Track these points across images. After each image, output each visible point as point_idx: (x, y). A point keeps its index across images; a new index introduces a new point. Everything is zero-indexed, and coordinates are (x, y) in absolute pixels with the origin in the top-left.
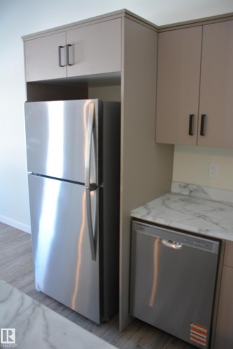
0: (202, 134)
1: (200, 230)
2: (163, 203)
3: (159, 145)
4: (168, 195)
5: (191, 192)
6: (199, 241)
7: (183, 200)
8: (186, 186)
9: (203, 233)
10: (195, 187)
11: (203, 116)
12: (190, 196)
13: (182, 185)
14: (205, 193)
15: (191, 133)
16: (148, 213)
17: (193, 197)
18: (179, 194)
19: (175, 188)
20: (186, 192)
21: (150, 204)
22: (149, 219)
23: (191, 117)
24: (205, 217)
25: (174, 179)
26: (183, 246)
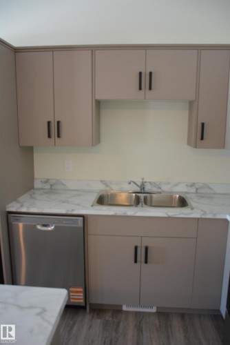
0: (59, 136)
1: (68, 211)
2: (31, 197)
3: (22, 148)
4: (32, 190)
5: (51, 185)
6: (67, 220)
7: (46, 193)
8: (47, 181)
9: (70, 213)
10: (54, 181)
11: (58, 123)
12: (51, 189)
13: (43, 180)
14: (64, 185)
15: (49, 136)
16: (22, 206)
17: (54, 189)
18: (42, 189)
19: (37, 184)
20: (48, 187)
21: (21, 199)
22: (24, 210)
23: (49, 123)
24: (68, 202)
25: (36, 176)
26: (55, 227)
